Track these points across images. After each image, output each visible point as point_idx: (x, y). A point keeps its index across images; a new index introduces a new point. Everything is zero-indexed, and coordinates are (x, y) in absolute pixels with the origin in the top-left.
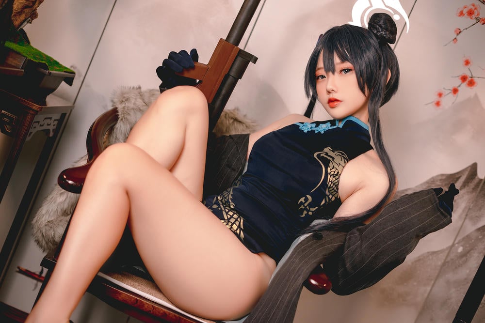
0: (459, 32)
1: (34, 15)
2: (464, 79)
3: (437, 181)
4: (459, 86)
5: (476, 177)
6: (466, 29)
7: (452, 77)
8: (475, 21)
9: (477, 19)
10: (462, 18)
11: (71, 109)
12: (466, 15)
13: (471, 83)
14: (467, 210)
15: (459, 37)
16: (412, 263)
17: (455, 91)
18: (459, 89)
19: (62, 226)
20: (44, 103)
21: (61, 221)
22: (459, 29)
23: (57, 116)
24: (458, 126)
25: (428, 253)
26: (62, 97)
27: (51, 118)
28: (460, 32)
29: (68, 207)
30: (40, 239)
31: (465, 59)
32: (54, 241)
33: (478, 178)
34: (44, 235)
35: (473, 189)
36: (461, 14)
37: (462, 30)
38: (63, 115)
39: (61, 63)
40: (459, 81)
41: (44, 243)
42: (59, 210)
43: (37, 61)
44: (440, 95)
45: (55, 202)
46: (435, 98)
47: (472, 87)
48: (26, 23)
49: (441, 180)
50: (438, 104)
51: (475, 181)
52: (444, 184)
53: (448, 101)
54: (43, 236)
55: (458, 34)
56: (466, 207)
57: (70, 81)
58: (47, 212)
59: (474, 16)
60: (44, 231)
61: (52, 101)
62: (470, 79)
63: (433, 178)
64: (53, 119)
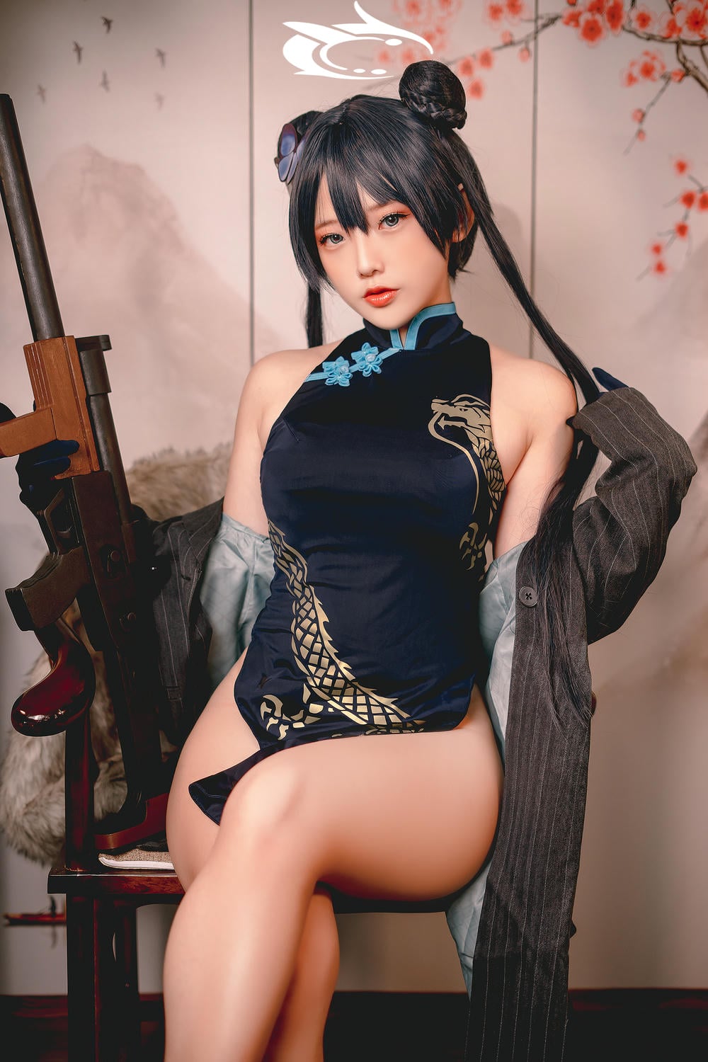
0: (641, 116)
2: (688, 199)
4: (686, 217)
6: (652, 104)
7: (665, 206)
8: (661, 83)
9: (664, 77)
10: (635, 89)
12: (641, 78)
15: (646, 126)
17: (682, 230)
18: (689, 222)
19: (56, 803)
21: (50, 794)
22: (639, 111)
28: (644, 116)
29: (52, 764)
30: (27, 844)
31: (675, 162)
32: (54, 837)
34: (31, 833)
36: (631, 79)
37: (644, 109)
40: (682, 209)
41: (36, 849)
42: (39, 777)
44: (657, 249)
45: (24, 766)
46: (649, 260)
50: (660, 268)
53: (676, 254)
54: (29, 836)
55: (641, 121)
58: (18, 789)
59: (656, 74)
60: (27, 826)
62: (700, 195)
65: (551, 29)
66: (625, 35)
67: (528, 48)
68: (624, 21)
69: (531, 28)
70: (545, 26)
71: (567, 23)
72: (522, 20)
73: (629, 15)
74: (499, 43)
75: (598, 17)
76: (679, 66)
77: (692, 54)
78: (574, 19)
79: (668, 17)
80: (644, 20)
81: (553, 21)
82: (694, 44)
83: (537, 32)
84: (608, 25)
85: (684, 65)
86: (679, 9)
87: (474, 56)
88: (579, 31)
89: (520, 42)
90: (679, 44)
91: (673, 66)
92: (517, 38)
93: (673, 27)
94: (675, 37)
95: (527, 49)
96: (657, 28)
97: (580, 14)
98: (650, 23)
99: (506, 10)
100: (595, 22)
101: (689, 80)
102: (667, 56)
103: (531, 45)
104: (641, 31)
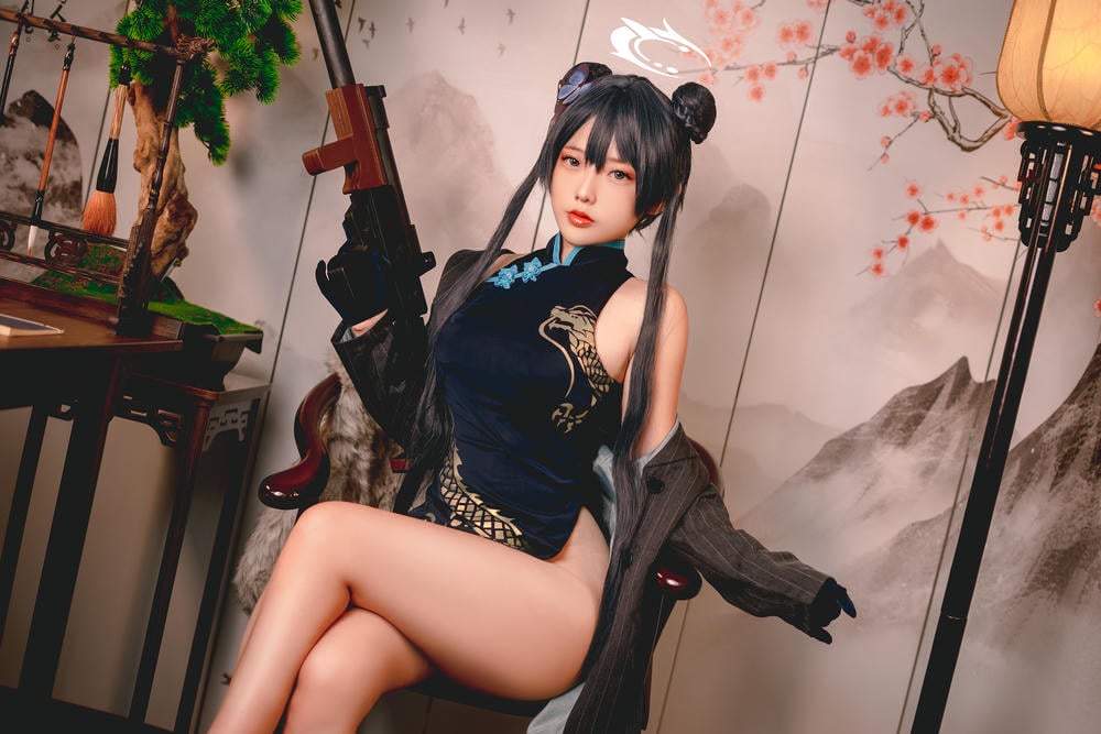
0: (888, 142)
1: (183, 252)
2: (913, 218)
3: (904, 401)
4: (909, 232)
5: (971, 382)
6: (899, 135)
7: (894, 219)
8: (912, 119)
9: (913, 115)
10: (888, 120)
11: (267, 390)
12: (895, 113)
13: (928, 224)
14: (966, 442)
15: (890, 151)
16: (891, 550)
17: (903, 242)
18: (909, 237)
20: (223, 388)
22: (888, 138)
23: (246, 406)
24: (921, 300)
25: (913, 525)
26: (250, 373)
27: (236, 410)
28: (890, 143)
31: (908, 186)
33: (974, 382)
35: (969, 402)
36: (886, 111)
37: (892, 138)
38: (256, 403)
39: (237, 320)
40: (906, 225)
43: (199, 324)
44: (879, 254)
46: (871, 261)
47: (932, 230)
48: (172, 267)
49: (910, 397)
50: (878, 269)
51: (971, 388)
52: (917, 403)
53: (894, 261)
55: (887, 147)
56: (963, 438)
57: (256, 346)
59: (908, 112)
61: (232, 383)
62: (924, 217)
63: (895, 397)
64: (239, 412)
65: (830, 56)
66: (888, 74)
67: (807, 69)
68: (890, 63)
69: (813, 53)
70: (825, 54)
71: (843, 56)
72: (806, 46)
73: (896, 59)
74: (785, 61)
75: (870, 56)
76: (929, 109)
77: (942, 102)
78: (849, 53)
79: (928, 67)
80: (907, 66)
81: (832, 51)
82: (944, 94)
83: (816, 58)
84: (877, 64)
85: (933, 109)
86: (938, 63)
87: (761, 66)
88: (852, 63)
89: (801, 63)
90: (932, 91)
91: (924, 108)
92: (799, 59)
93: (930, 76)
94: (929, 85)
95: (806, 71)
96: (917, 74)
97: (855, 50)
98: (912, 69)
99: (795, 34)
100: (866, 59)
101: (934, 122)
102: (920, 99)
103: (810, 67)
104: (902, 74)
